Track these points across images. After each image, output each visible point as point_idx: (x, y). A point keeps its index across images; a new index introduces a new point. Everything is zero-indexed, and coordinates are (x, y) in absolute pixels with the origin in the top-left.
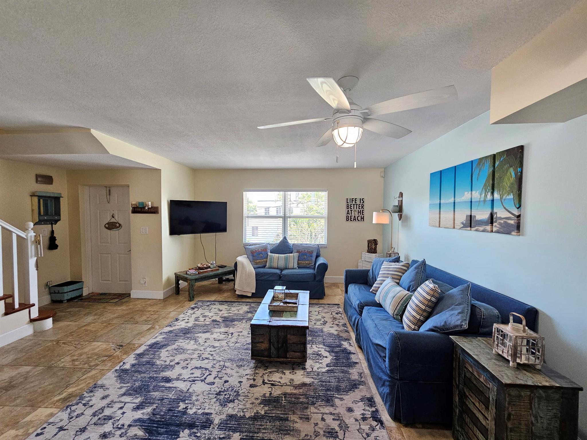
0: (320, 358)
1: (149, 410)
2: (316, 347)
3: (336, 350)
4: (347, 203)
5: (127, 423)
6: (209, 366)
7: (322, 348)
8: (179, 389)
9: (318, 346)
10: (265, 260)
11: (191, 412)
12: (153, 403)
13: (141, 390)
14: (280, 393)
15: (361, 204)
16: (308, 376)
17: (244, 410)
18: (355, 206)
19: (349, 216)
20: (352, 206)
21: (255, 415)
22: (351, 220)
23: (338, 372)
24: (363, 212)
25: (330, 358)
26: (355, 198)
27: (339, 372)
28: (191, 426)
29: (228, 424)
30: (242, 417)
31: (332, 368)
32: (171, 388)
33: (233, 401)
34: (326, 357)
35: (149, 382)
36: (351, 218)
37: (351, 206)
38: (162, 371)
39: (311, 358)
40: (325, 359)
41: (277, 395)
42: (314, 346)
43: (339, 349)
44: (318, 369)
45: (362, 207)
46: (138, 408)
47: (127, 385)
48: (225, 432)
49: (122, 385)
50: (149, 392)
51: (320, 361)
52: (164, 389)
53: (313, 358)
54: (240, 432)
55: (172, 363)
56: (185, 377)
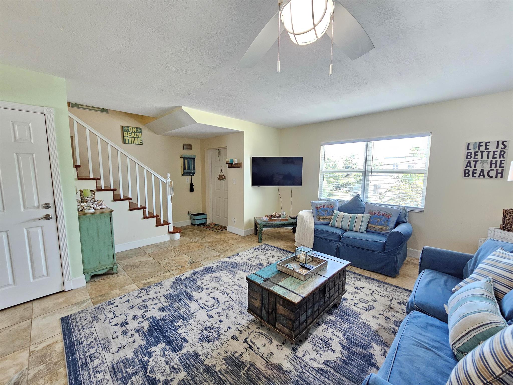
0: (325, 349)
1: (163, 314)
2: (332, 332)
3: (355, 350)
4: (468, 149)
5: (148, 316)
6: (222, 301)
7: (338, 337)
8: (190, 309)
9: (335, 332)
10: (329, 217)
11: (179, 331)
12: (170, 311)
13: (173, 297)
14: (249, 360)
15: (500, 149)
16: (291, 361)
17: (208, 356)
18: (485, 154)
19: (471, 170)
20: (479, 154)
21: (210, 367)
22: (473, 176)
23: (332, 379)
24: (501, 164)
25: (338, 355)
26: (485, 140)
27: (334, 380)
28: (169, 343)
29: (188, 359)
30: (201, 361)
31: (329, 369)
32: (187, 305)
33: (208, 341)
34: (333, 351)
35: (181, 294)
36: (474, 173)
37: (475, 155)
38: (195, 290)
39: (315, 342)
40: (330, 352)
41: (245, 361)
42: (330, 330)
43: (362, 350)
44: (310, 359)
45: (501, 155)
46: (161, 309)
48: (180, 364)
49: (170, 289)
50: (175, 301)
51: (321, 352)
52: (184, 304)
53: (317, 344)
54: (188, 373)
55: (205, 287)
56: (202, 301)
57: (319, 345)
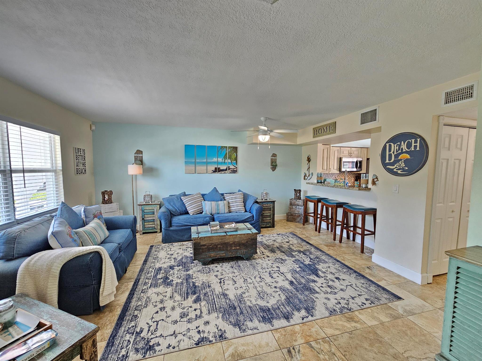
4: (76, 153)
5: (323, 279)
6: (267, 274)
8: (292, 275)
12: (308, 278)
13: (307, 288)
15: (84, 155)
18: (81, 156)
19: (78, 168)
22: (79, 174)
24: (85, 164)
26: (80, 148)
35: (301, 289)
36: (79, 171)
37: (78, 158)
38: (288, 290)
45: (84, 159)
46: (314, 281)
47: (312, 297)
49: (315, 299)
50: (304, 284)
52: (297, 280)
55: (278, 290)
56: (283, 278)
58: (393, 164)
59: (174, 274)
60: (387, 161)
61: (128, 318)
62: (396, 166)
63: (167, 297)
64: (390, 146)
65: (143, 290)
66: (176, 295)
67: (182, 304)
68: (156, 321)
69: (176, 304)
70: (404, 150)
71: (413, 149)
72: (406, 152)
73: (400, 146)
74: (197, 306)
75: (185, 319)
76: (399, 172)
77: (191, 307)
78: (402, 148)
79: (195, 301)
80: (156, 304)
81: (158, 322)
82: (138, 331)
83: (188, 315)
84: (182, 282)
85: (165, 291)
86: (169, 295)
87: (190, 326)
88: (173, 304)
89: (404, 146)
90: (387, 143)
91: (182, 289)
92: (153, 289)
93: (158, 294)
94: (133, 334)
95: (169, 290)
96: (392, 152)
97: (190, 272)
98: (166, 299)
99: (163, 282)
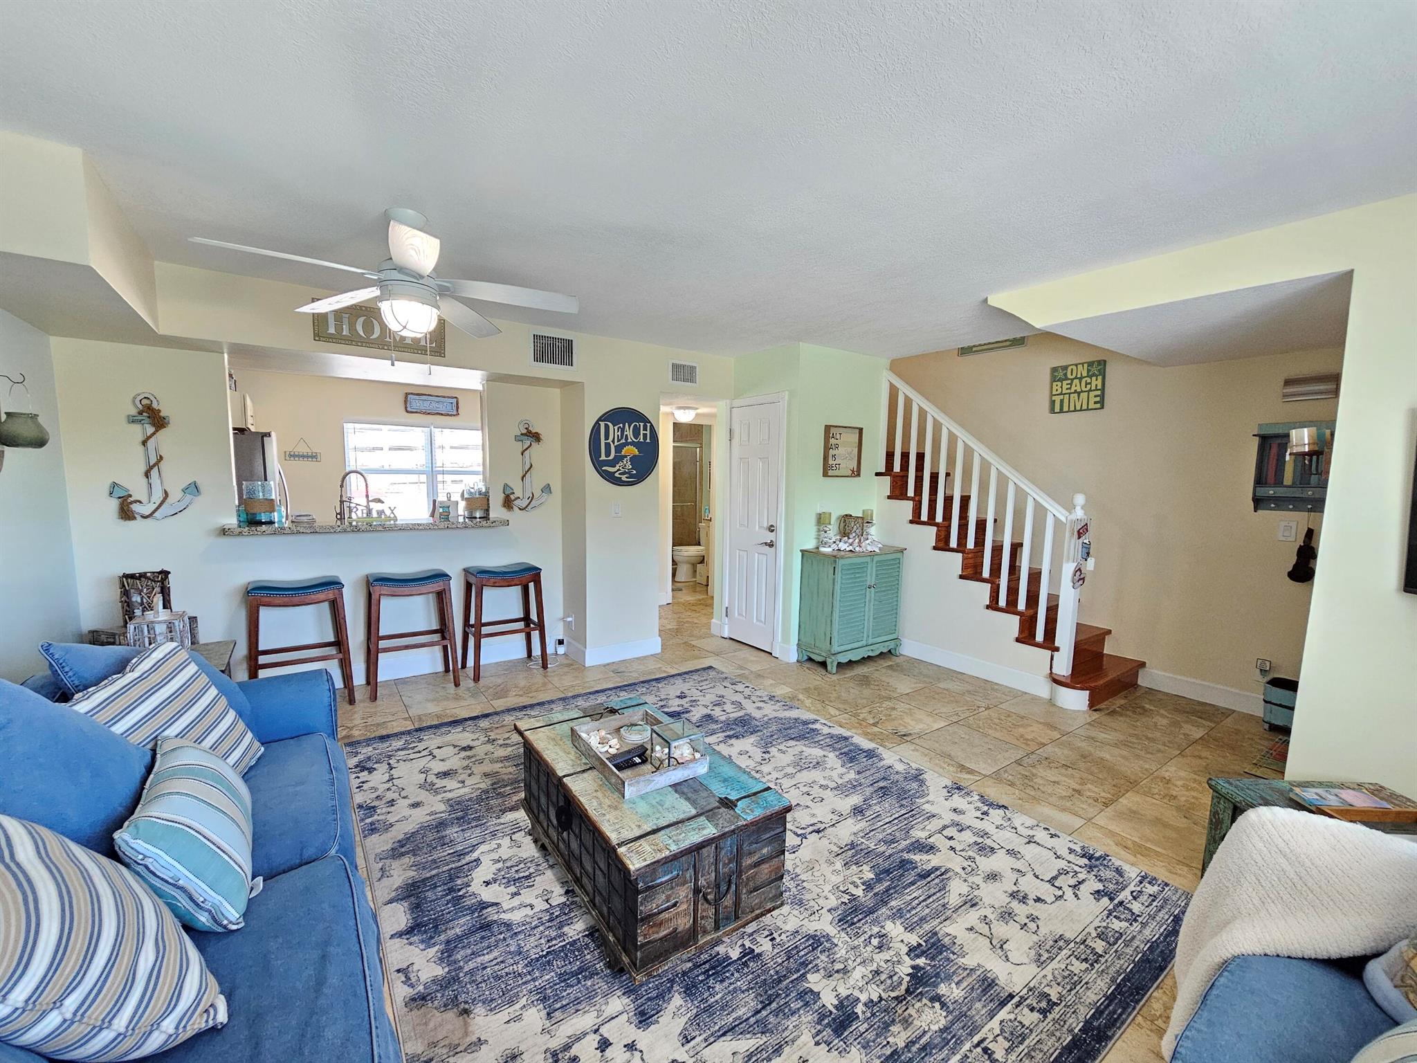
0: (503, 873)
2: (532, 907)
3: (462, 921)
7: (512, 909)
9: (528, 911)
16: (514, 823)
23: (447, 858)
25: (476, 887)
27: (443, 859)
31: (464, 862)
34: (487, 883)
39: (529, 865)
40: (489, 877)
42: (541, 905)
43: (451, 933)
44: (499, 846)
51: (500, 865)
53: (522, 865)
57: (516, 868)
58: (612, 464)
59: (877, 973)
60: (603, 457)
61: (1129, 951)
62: (617, 467)
63: (983, 912)
64: (607, 427)
65: (1044, 1012)
66: (953, 899)
67: (964, 869)
68: (1053, 885)
69: (978, 880)
70: (629, 440)
71: (642, 440)
72: (633, 444)
73: (623, 430)
74: (937, 840)
75: (989, 842)
76: (624, 478)
77: (952, 848)
78: (627, 435)
79: (931, 849)
80: (1027, 921)
81: (1051, 881)
82: (1105, 900)
83: (976, 843)
84: (893, 918)
85: (972, 935)
86: (972, 917)
87: (991, 829)
88: (982, 885)
89: (629, 432)
90: (600, 419)
91: (921, 899)
92: (1002, 980)
93: (1001, 947)
94: (1121, 903)
95: (955, 929)
96: (610, 440)
97: (825, 924)
98: (987, 912)
99: (949, 978)
